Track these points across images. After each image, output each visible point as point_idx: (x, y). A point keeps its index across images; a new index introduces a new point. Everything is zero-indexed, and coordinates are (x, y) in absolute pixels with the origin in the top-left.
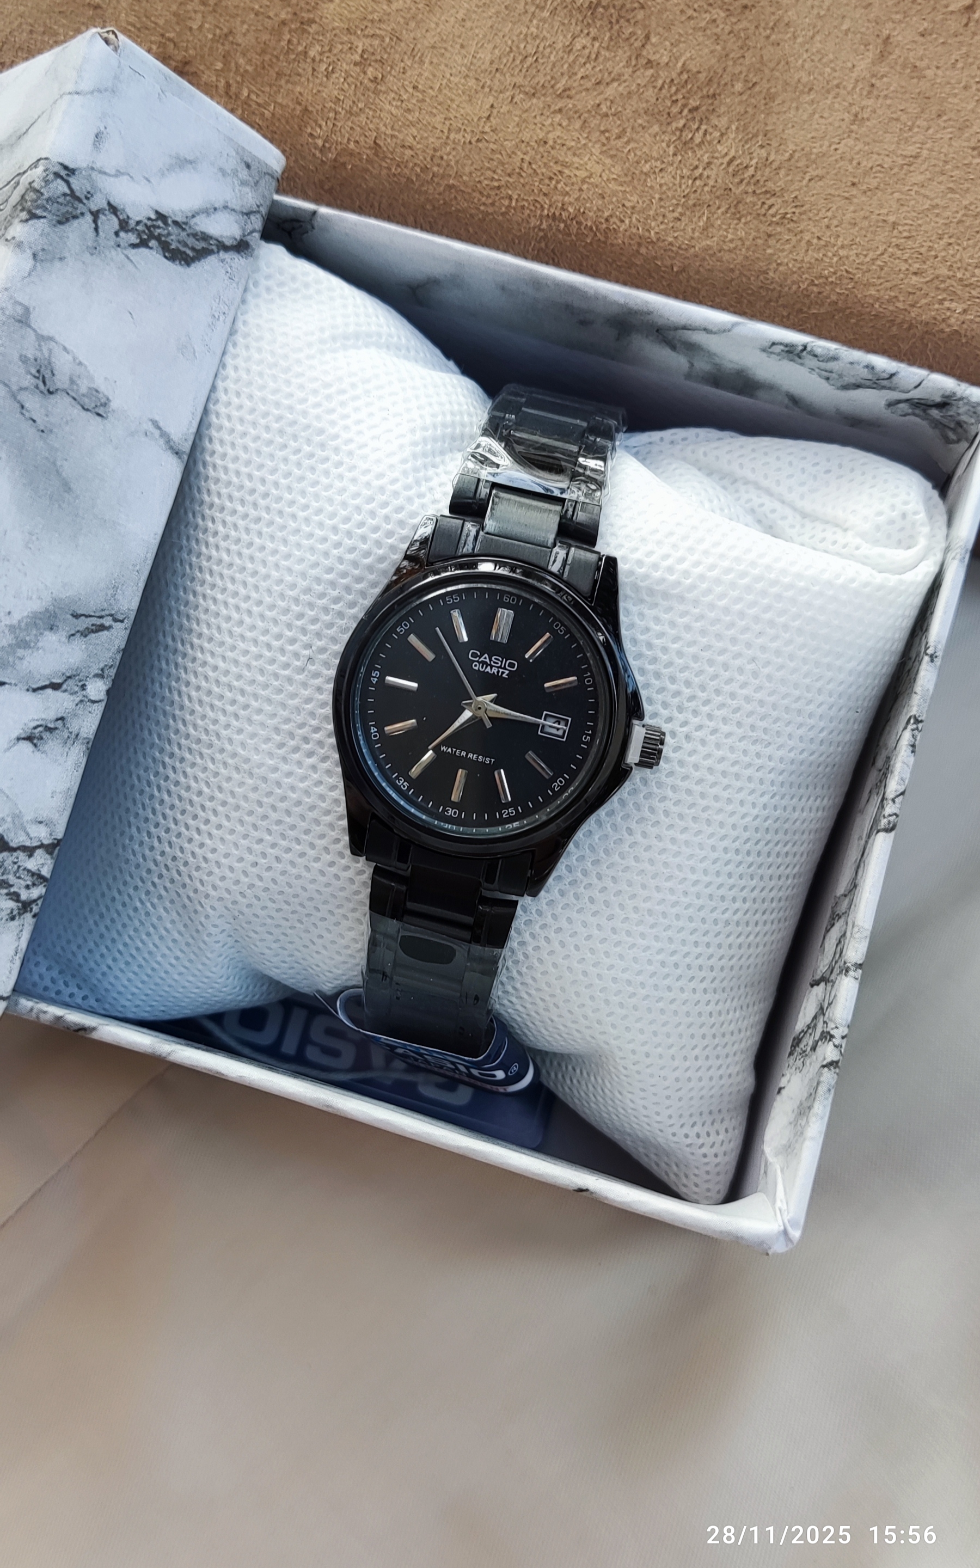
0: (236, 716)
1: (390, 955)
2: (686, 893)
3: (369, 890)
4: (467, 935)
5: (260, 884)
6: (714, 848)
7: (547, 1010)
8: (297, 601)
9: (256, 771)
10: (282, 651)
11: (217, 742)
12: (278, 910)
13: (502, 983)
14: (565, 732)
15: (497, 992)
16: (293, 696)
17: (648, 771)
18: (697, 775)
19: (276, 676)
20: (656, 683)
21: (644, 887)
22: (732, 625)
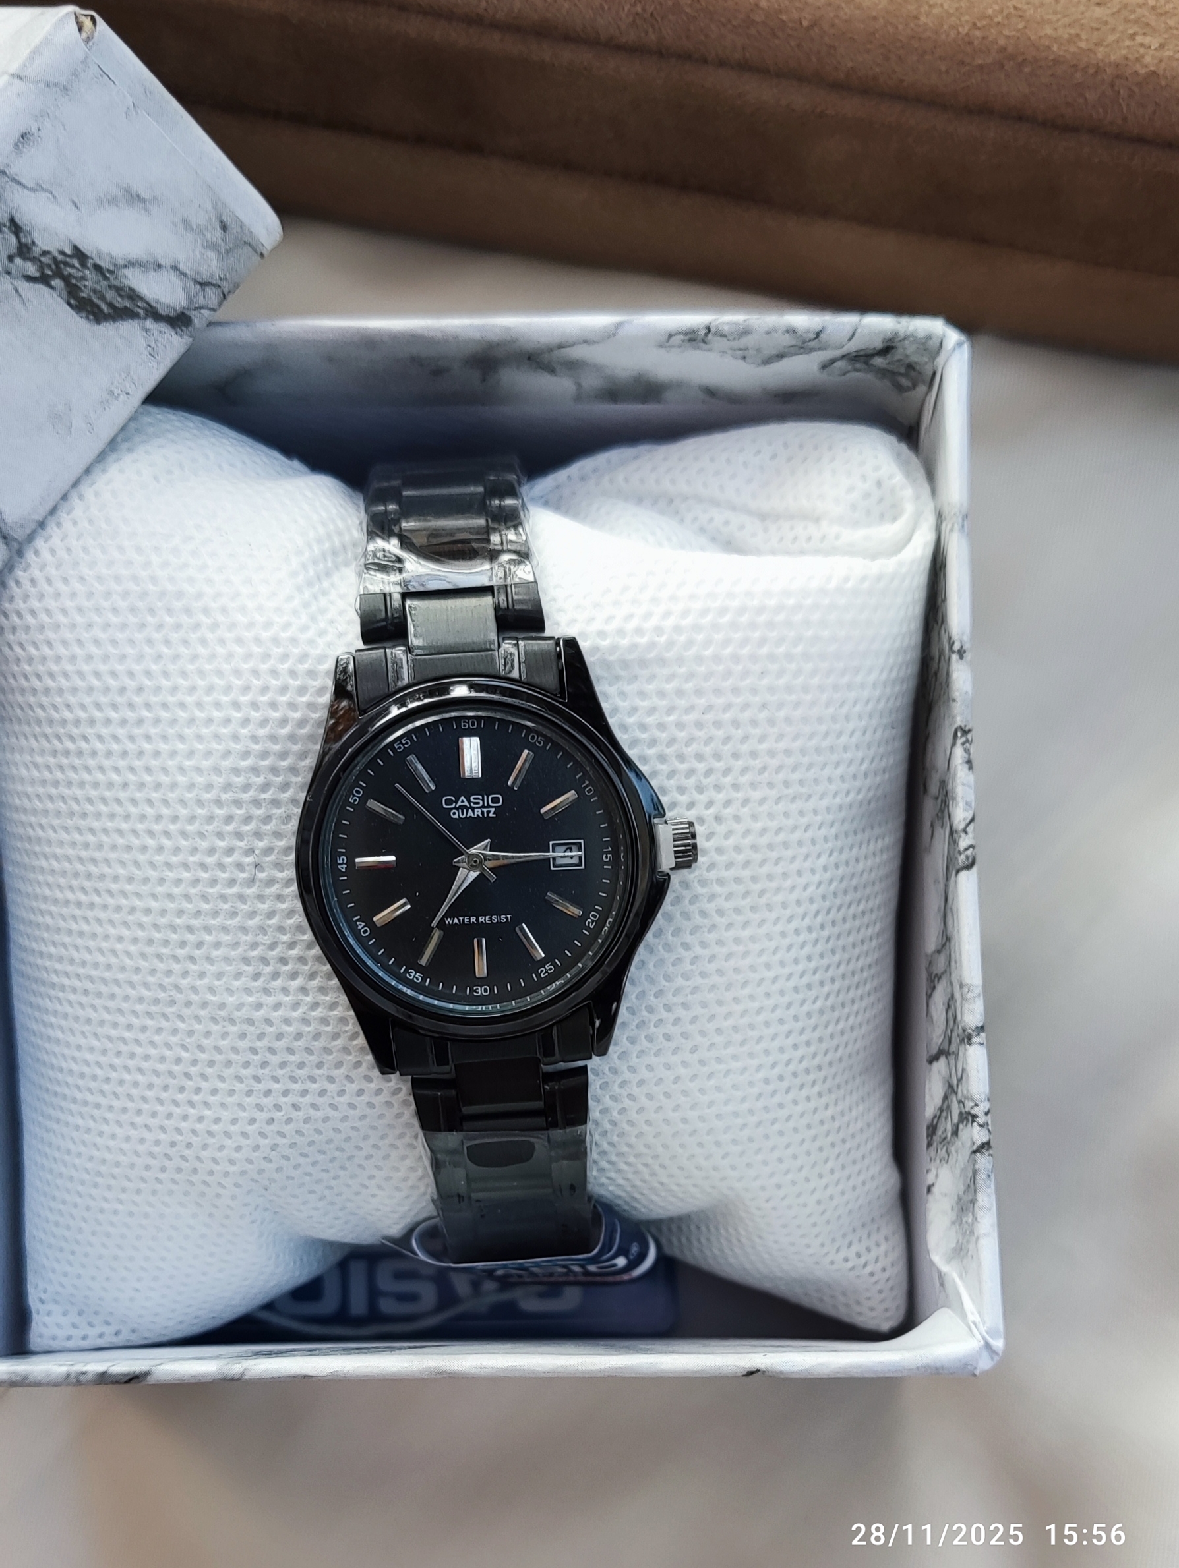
0: (192, 959)
1: (460, 1173)
2: (768, 995)
3: (414, 1106)
4: (541, 1121)
5: (284, 1141)
6: (783, 934)
7: (653, 1174)
8: (218, 803)
9: (237, 1014)
10: (221, 866)
11: (179, 996)
12: (314, 1163)
13: (595, 1162)
14: (580, 858)
15: (592, 1173)
16: (252, 914)
17: (685, 871)
18: (741, 858)
19: (224, 898)
20: (663, 768)
21: (720, 1003)
22: (728, 674)
